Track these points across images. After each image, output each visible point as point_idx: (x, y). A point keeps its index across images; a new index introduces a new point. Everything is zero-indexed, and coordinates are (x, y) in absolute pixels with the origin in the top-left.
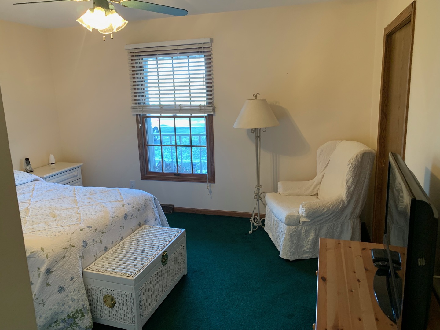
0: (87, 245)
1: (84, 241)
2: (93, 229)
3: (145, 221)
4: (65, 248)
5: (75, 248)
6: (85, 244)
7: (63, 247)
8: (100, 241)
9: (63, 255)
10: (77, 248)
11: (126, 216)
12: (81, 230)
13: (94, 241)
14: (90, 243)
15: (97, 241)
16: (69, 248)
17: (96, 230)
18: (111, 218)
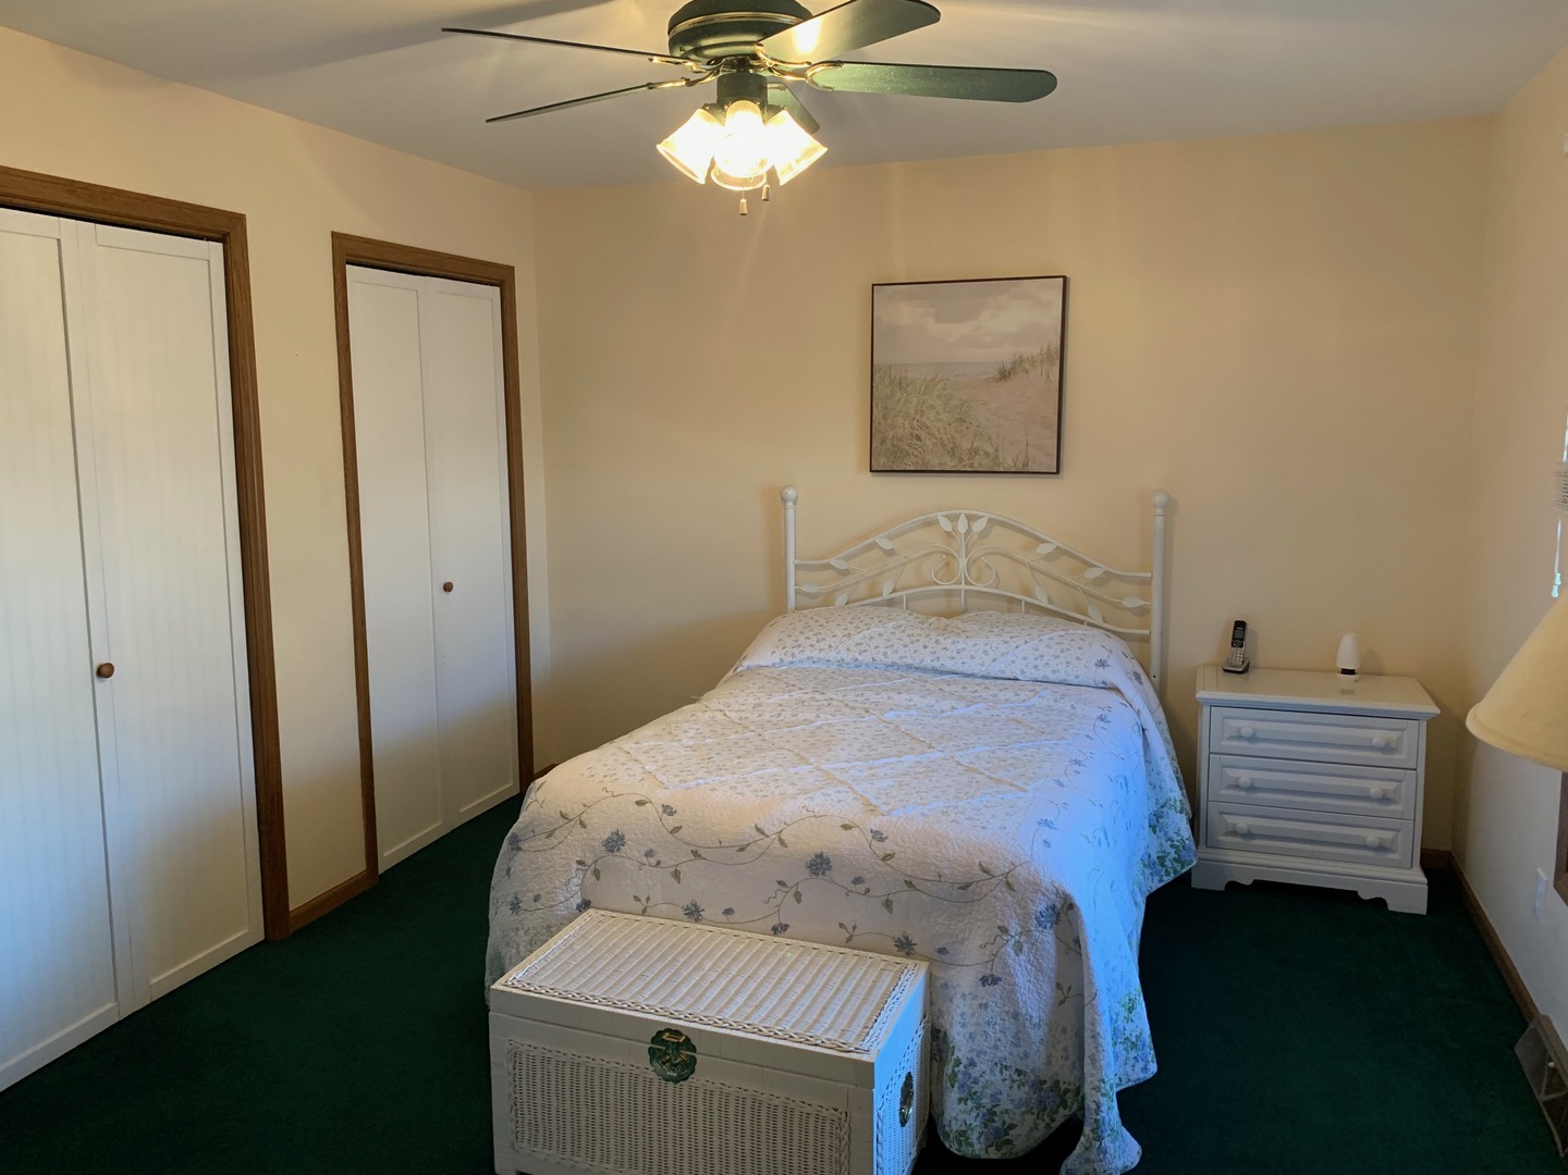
0: (618, 850)
1: (617, 834)
2: (671, 822)
3: (942, 951)
4: (563, 816)
5: (583, 830)
6: (615, 843)
7: (563, 810)
8: (673, 869)
9: (552, 828)
10: (585, 836)
11: (819, 864)
12: (640, 803)
13: (649, 854)
14: (633, 850)
15: (662, 865)
16: (573, 822)
17: (677, 829)
18: (754, 833)
